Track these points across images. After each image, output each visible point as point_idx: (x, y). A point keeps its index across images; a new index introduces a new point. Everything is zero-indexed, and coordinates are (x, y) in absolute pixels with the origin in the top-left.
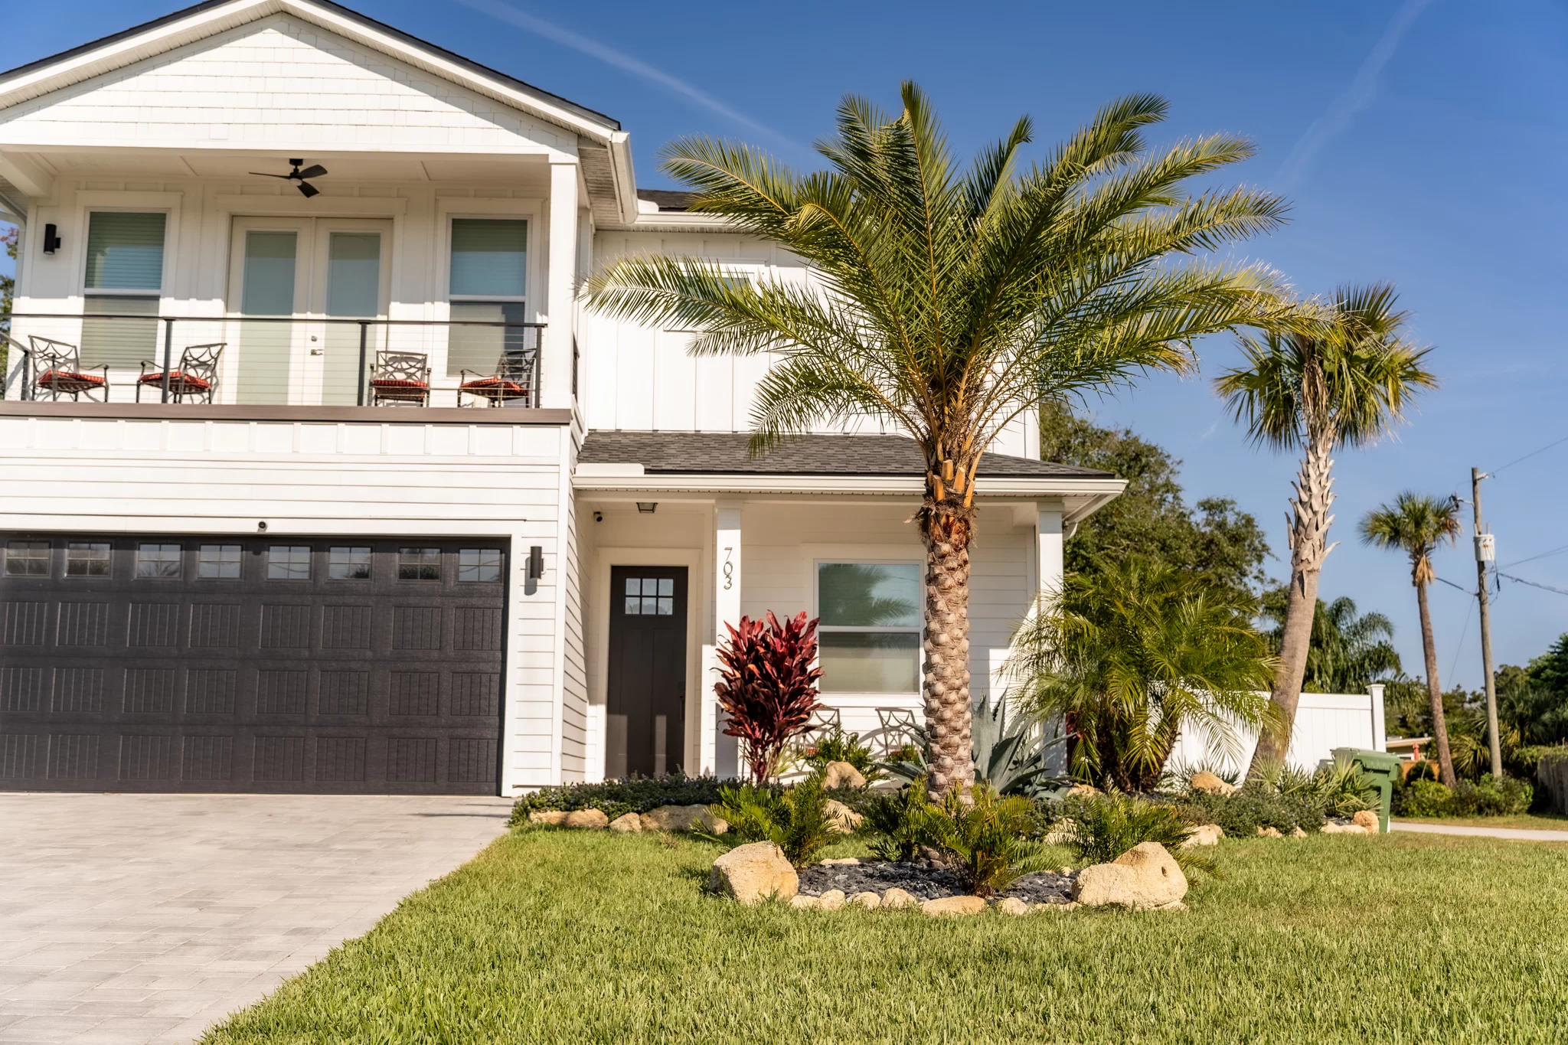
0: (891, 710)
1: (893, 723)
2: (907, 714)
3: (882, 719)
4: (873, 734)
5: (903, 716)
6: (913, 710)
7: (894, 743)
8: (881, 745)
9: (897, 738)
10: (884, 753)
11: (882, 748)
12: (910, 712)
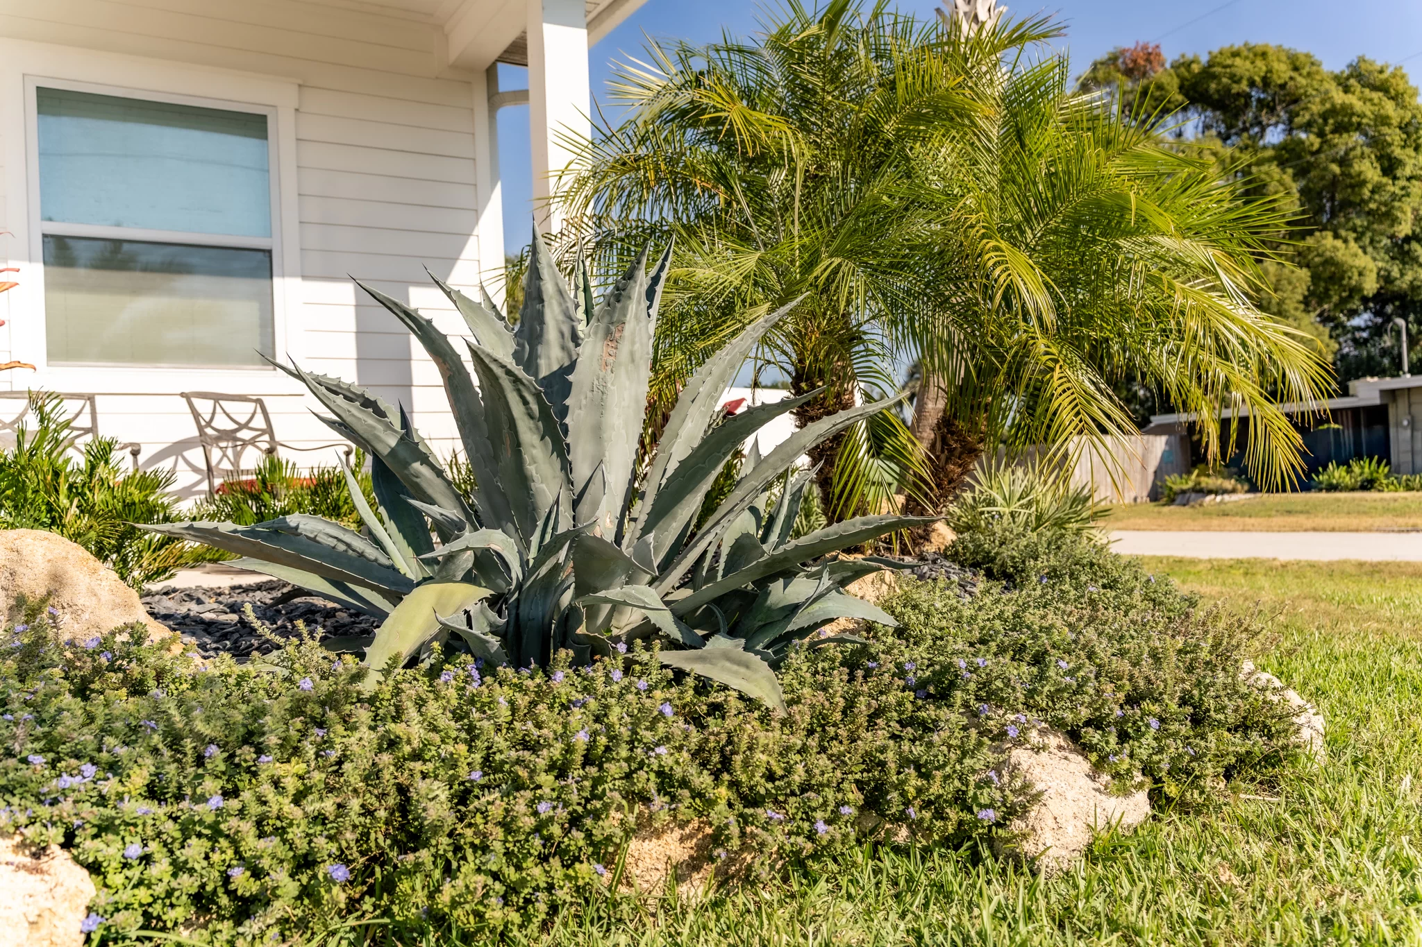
0: (217, 398)
1: (222, 423)
2: (252, 405)
3: (196, 415)
4: (178, 448)
5: (242, 411)
6: (266, 400)
7: (226, 465)
8: (195, 470)
9: (230, 452)
10: (205, 486)
11: (197, 477)
12: (259, 402)
